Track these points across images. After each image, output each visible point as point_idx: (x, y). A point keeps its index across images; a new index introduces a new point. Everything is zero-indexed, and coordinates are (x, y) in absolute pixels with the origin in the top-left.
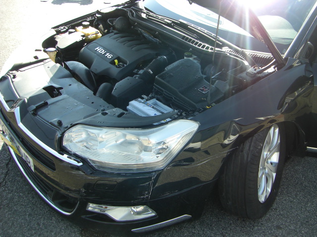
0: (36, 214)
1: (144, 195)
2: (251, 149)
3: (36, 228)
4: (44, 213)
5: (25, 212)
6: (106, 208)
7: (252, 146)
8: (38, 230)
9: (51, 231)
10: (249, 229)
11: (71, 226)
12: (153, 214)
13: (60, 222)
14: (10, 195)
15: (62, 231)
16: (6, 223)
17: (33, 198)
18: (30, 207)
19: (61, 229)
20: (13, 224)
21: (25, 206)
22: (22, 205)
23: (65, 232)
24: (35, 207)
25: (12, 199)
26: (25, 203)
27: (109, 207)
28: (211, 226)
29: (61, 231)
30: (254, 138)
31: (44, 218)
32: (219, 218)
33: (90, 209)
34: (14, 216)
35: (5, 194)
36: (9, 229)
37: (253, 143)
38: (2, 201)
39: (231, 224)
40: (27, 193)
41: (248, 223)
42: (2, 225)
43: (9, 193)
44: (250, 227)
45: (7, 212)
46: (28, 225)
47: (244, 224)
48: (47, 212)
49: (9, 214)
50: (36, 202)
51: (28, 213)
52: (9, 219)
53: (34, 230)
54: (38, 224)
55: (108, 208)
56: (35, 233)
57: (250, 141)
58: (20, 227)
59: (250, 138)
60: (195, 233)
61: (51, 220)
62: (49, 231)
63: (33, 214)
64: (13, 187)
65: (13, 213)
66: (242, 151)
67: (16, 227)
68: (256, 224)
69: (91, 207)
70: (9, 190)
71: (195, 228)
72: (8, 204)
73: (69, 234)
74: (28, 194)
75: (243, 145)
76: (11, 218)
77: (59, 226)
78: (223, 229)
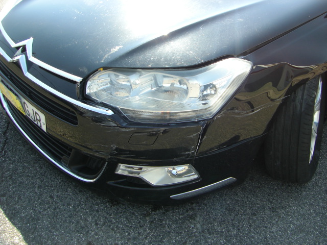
0: (48, 186)
1: (189, 151)
2: (305, 97)
3: (49, 202)
4: (57, 184)
5: (33, 183)
6: (141, 169)
7: (305, 94)
8: (52, 203)
9: (69, 204)
10: (296, 194)
11: (92, 198)
12: (196, 176)
13: (77, 194)
14: (11, 166)
15: (82, 203)
16: (11, 197)
17: (41, 168)
18: (39, 178)
19: (80, 201)
20: (19, 198)
21: (33, 177)
22: (28, 176)
23: (86, 205)
24: (45, 178)
25: (15, 170)
26: (31, 173)
27: (144, 168)
28: (255, 192)
29: (80, 203)
30: (307, 85)
31: (58, 190)
32: (261, 184)
33: (119, 172)
34: (20, 189)
35: (5, 165)
36: (16, 204)
37: (306, 91)
38: (3, 173)
39: (276, 190)
40: (32, 163)
41: (294, 188)
42: (6, 200)
43: (10, 164)
44: (297, 192)
45: (10, 185)
46: (39, 199)
47: (290, 190)
48: (60, 183)
49: (13, 187)
50: (45, 172)
51: (37, 185)
52: (14, 193)
53: (47, 204)
54: (51, 197)
55: (143, 170)
56: (49, 207)
57: (302, 89)
58: (29, 201)
59: (303, 86)
60: (238, 200)
61: (67, 192)
62: (66, 204)
63: (43, 186)
64: (14, 157)
65: (19, 186)
66: (294, 101)
67: (25, 202)
68: (303, 189)
69: (122, 170)
70: (10, 160)
71: (237, 195)
72: (11, 176)
73: (91, 207)
74: (35, 163)
75: (295, 93)
76: (16, 191)
77: (77, 198)
78: (269, 196)
